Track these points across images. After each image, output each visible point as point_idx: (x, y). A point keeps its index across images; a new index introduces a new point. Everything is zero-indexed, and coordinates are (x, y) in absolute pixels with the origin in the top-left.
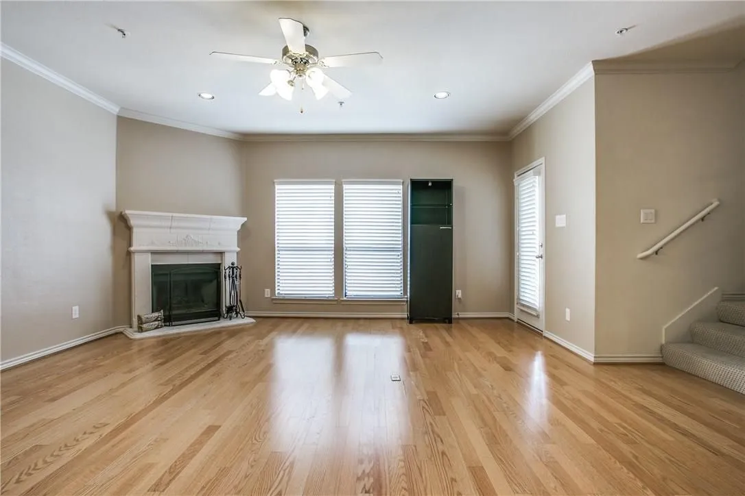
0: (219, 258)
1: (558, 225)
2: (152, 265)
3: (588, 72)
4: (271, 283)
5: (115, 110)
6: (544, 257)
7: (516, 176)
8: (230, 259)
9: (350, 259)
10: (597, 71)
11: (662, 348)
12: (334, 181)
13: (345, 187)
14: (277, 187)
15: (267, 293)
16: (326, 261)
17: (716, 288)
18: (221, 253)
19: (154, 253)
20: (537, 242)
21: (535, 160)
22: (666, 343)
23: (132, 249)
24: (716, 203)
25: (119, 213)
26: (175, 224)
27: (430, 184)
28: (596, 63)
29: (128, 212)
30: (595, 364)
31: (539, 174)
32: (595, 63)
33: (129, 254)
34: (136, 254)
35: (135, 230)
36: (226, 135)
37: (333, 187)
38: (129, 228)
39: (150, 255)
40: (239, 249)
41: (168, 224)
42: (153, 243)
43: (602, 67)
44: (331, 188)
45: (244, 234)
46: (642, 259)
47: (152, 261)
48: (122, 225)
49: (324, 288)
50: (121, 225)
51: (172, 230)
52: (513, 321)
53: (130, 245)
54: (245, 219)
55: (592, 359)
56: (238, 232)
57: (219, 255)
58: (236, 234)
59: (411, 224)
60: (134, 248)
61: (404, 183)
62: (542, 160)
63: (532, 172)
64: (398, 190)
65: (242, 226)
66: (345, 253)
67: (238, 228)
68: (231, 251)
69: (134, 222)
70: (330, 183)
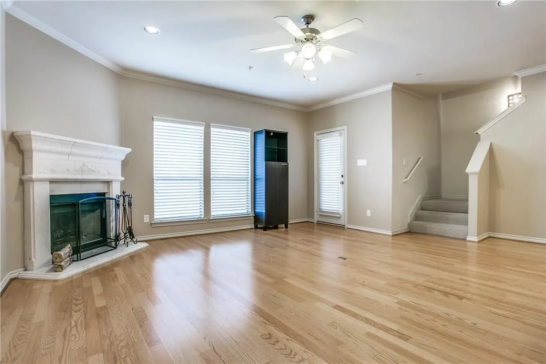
0: (106, 187)
1: (359, 165)
2: (50, 195)
7: (315, 134)
8: (115, 191)
9: (215, 187)
10: (393, 88)
11: (409, 225)
12: (205, 123)
13: (212, 129)
14: (155, 123)
15: (146, 219)
17: (421, 195)
18: (108, 183)
19: (52, 182)
20: (340, 174)
21: (336, 127)
22: (411, 221)
24: (422, 158)
25: (10, 133)
26: (74, 151)
27: (272, 134)
28: (394, 84)
29: (33, 133)
30: (393, 236)
31: (341, 135)
33: (22, 182)
34: (35, 182)
37: (203, 128)
39: (49, 183)
40: (123, 179)
41: (68, 150)
42: (53, 171)
44: (200, 129)
45: (125, 164)
47: (51, 191)
48: (14, 148)
51: (71, 158)
52: (314, 223)
54: (130, 150)
55: (391, 234)
57: (106, 184)
58: (120, 163)
59: (266, 161)
60: (35, 176)
61: (251, 131)
62: (345, 127)
63: (337, 134)
64: (247, 135)
65: (126, 156)
66: (212, 182)
67: (123, 158)
68: (116, 181)
69: (35, 145)
70: (201, 125)
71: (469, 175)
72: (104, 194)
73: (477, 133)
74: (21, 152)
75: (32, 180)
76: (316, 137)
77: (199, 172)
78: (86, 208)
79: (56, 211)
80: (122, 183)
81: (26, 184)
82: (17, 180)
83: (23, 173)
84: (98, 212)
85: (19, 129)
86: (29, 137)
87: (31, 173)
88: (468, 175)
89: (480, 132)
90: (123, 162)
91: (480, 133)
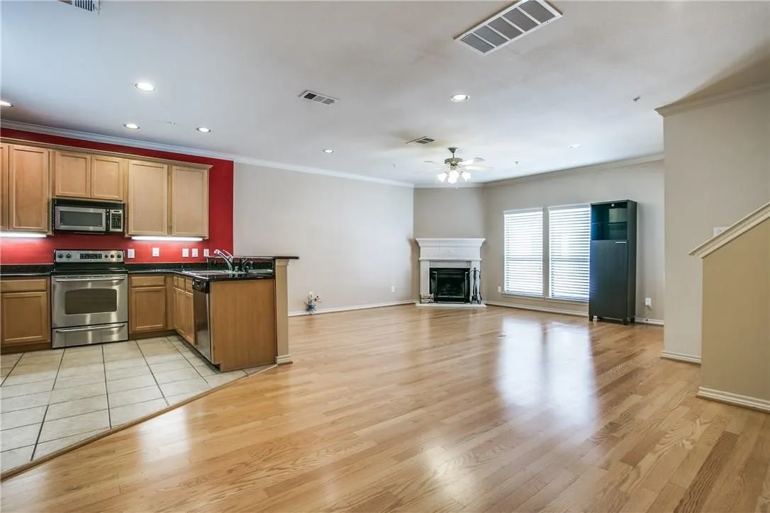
0: (467, 265)
2: (430, 268)
4: (501, 283)
5: (413, 186)
8: (476, 265)
9: (554, 267)
12: (542, 208)
13: (550, 212)
14: (506, 216)
15: (500, 288)
16: (538, 269)
18: (469, 262)
19: (431, 261)
23: (420, 259)
26: (441, 244)
27: (613, 205)
29: (417, 239)
32: (657, 110)
33: (419, 261)
34: (422, 261)
35: (422, 249)
36: (472, 186)
37: (542, 213)
38: (419, 248)
39: (428, 262)
40: (480, 259)
41: (438, 244)
42: (430, 256)
44: (539, 215)
45: (485, 248)
47: (430, 265)
49: (535, 288)
50: (415, 246)
51: (440, 248)
53: (419, 257)
54: (484, 239)
56: (481, 248)
57: (467, 263)
58: (478, 250)
65: (483, 244)
67: (481, 245)
68: (476, 261)
69: (421, 244)
70: (540, 210)
72: (466, 269)
77: (539, 252)
82: (415, 260)
86: (419, 242)
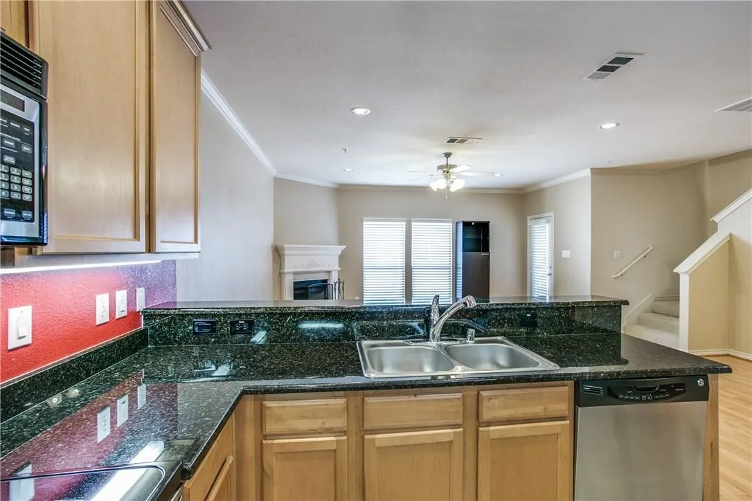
0: (328, 276)
1: (564, 256)
2: (294, 282)
3: (588, 173)
5: (275, 174)
6: (553, 275)
7: (528, 219)
8: (334, 279)
9: (416, 275)
10: (592, 173)
11: (625, 328)
12: (405, 219)
13: (413, 224)
14: (364, 223)
16: (400, 276)
17: (651, 294)
18: (329, 272)
19: (295, 273)
20: (547, 265)
21: (545, 213)
22: (627, 325)
24: (652, 248)
26: (307, 252)
27: (473, 224)
29: (286, 246)
31: (548, 222)
32: (591, 169)
34: (286, 274)
35: (286, 258)
37: (404, 223)
39: (292, 275)
40: (340, 269)
42: (295, 267)
43: (596, 172)
45: (342, 258)
46: (615, 278)
47: (294, 279)
48: (276, 254)
51: (306, 257)
54: (345, 247)
58: (337, 258)
59: (463, 251)
60: (286, 271)
61: (453, 222)
62: (552, 214)
63: (544, 220)
64: (449, 226)
65: (342, 252)
66: (413, 270)
67: (340, 253)
68: (335, 271)
69: (286, 252)
70: (402, 221)
71: (681, 275)
72: (326, 281)
73: (713, 221)
74: (280, 256)
75: (284, 273)
76: (529, 223)
77: (401, 262)
78: (313, 290)
79: (297, 292)
80: (339, 272)
81: (282, 275)
82: (278, 273)
83: (281, 268)
84: (323, 292)
85: (279, 244)
86: (283, 249)
87: (284, 269)
88: (679, 275)
89: (717, 219)
90: (340, 256)
91: (717, 221)
